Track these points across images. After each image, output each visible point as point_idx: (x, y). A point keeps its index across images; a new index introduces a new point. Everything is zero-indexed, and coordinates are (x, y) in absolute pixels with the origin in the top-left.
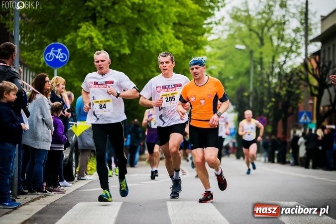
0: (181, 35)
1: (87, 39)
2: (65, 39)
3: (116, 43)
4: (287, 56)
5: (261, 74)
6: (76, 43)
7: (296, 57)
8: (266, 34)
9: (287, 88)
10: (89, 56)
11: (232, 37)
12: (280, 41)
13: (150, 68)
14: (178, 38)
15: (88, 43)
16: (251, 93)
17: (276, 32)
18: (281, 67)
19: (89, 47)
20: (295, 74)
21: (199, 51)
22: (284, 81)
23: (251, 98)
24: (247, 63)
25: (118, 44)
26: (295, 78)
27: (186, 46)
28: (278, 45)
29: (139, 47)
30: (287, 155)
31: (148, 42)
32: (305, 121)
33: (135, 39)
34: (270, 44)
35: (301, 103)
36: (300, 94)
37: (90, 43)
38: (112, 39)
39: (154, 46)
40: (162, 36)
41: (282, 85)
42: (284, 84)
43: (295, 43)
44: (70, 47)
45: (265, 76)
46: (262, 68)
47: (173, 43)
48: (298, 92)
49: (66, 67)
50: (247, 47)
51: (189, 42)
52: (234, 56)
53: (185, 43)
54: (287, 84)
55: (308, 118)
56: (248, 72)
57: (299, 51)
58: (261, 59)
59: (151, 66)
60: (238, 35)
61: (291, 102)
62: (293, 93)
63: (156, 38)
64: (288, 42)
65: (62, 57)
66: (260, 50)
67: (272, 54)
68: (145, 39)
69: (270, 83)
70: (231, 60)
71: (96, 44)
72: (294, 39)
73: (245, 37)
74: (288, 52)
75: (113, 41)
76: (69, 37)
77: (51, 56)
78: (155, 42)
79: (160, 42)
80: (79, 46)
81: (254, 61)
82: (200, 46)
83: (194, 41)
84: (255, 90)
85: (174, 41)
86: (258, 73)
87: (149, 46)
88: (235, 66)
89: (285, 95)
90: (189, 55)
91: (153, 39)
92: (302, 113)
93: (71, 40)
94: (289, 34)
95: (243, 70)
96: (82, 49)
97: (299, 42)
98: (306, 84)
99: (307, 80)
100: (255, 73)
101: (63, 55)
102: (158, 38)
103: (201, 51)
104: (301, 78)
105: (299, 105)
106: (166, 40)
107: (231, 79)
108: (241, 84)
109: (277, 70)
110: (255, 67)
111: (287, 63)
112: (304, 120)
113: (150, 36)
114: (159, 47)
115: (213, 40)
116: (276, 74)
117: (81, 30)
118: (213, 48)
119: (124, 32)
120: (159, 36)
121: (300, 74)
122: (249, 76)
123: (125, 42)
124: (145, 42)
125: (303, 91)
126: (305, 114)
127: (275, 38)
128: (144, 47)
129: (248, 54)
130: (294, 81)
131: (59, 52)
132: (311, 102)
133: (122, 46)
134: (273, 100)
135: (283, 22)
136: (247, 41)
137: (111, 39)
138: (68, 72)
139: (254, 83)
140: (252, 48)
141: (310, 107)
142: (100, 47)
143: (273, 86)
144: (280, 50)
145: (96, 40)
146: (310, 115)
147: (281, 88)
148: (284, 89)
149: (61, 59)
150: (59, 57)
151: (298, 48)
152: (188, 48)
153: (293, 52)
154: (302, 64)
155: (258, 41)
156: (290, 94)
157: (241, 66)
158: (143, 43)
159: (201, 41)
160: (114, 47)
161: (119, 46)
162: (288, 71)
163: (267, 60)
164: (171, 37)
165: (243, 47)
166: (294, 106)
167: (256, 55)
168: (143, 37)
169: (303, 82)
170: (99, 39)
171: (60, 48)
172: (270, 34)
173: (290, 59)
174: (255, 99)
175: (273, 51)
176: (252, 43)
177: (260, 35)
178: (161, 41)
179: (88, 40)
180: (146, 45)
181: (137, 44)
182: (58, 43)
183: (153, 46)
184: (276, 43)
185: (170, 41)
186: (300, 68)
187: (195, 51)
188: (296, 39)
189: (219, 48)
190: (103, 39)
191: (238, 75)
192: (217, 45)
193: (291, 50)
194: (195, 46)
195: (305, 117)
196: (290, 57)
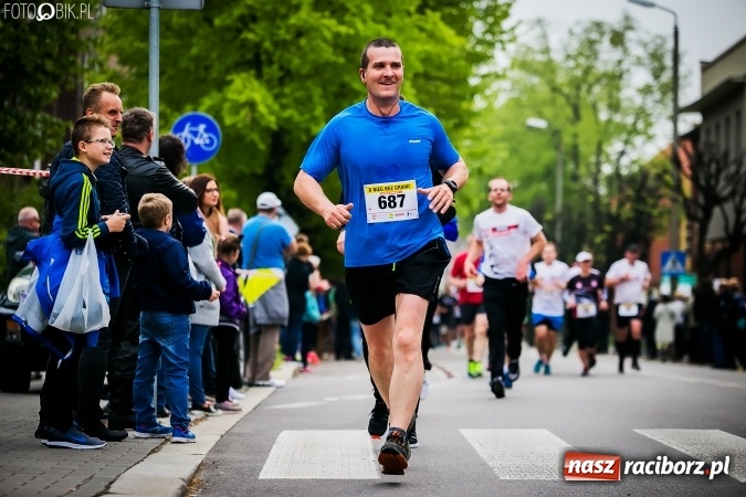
1: (243, 105)
3: (302, 114)
4: (626, 142)
6: (223, 113)
7: (644, 143)
8: (585, 99)
9: (634, 204)
11: (516, 104)
12: (612, 113)
15: (247, 114)
16: (558, 216)
17: (606, 96)
19: (248, 121)
22: (629, 192)
23: (559, 226)
24: (548, 156)
25: (307, 117)
28: (609, 120)
32: (675, 271)
34: (592, 119)
37: (250, 115)
38: (294, 105)
41: (624, 199)
42: (628, 197)
43: (643, 115)
46: (577, 164)
48: (655, 212)
50: (549, 122)
51: (442, 111)
54: (635, 196)
55: (679, 265)
56: (549, 174)
57: (650, 131)
58: (576, 147)
60: (529, 99)
64: (628, 114)
65: (208, 142)
66: (572, 130)
67: (597, 137)
69: (596, 196)
71: (262, 115)
72: (641, 107)
73: (543, 103)
74: (629, 135)
75: (296, 109)
76: (207, 102)
77: (186, 139)
80: (228, 121)
82: (465, 120)
84: (567, 209)
88: (523, 162)
92: (667, 255)
94: (631, 99)
95: (538, 169)
96: (234, 125)
97: (650, 114)
98: (674, 195)
100: (564, 175)
101: (209, 138)
104: (664, 183)
109: (608, 169)
110: (564, 164)
112: (671, 269)
116: (605, 177)
117: (233, 87)
119: (317, 92)
126: (672, 256)
127: (602, 106)
130: (649, 191)
131: (201, 131)
133: (314, 119)
134: (608, 228)
135: (617, 74)
136: (548, 111)
137: (291, 107)
140: (557, 125)
142: (269, 121)
143: (605, 201)
144: (612, 129)
145: (262, 109)
147: (621, 205)
149: (206, 145)
150: (202, 142)
151: (649, 125)
153: (638, 133)
155: (569, 111)
157: (535, 162)
160: (298, 122)
161: (308, 120)
163: (586, 150)
165: (541, 124)
167: (567, 140)
169: (664, 191)
170: (268, 106)
171: (203, 122)
172: (592, 97)
173: (634, 148)
174: (568, 226)
175: (598, 131)
176: (556, 116)
177: (573, 100)
179: (247, 108)
184: (603, 117)
188: (644, 107)
190: (276, 107)
191: (528, 180)
193: (634, 130)
194: (457, 121)
195: (675, 262)
196: (632, 143)
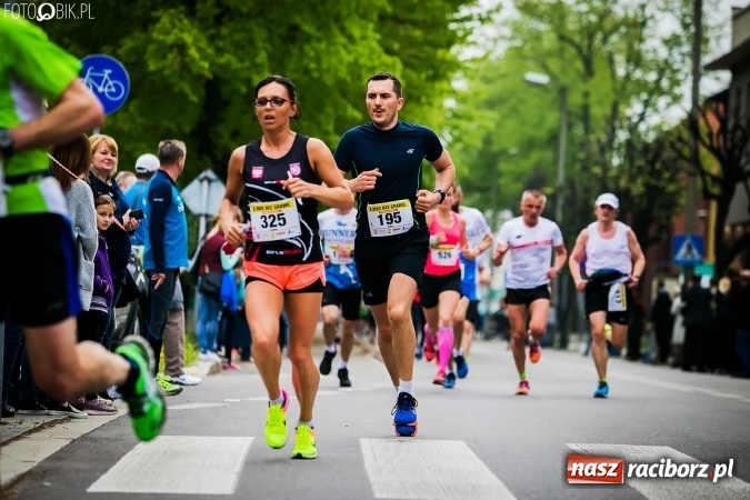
0: (396, 46)
1: (171, 47)
2: (120, 47)
3: (241, 60)
4: (647, 104)
5: (584, 145)
6: (146, 57)
7: (668, 105)
8: (600, 49)
9: (647, 177)
10: (176, 90)
11: (517, 54)
12: (631, 68)
13: (319, 124)
14: (389, 51)
15: (175, 59)
16: (560, 189)
17: (623, 46)
18: (633, 129)
19: (176, 67)
20: (667, 145)
21: (439, 85)
22: (640, 162)
23: (560, 201)
24: (553, 118)
25: (247, 64)
26: (668, 154)
27: (409, 72)
28: (628, 76)
29: (296, 71)
30: (644, 340)
31: (318, 59)
32: (689, 258)
33: (287, 53)
34: (607, 74)
35: (678, 215)
36: (677, 193)
37: (179, 59)
38: (232, 49)
39: (332, 70)
40: (351, 47)
41: (635, 170)
42: (640, 168)
43: (668, 71)
44: (131, 66)
45: (595, 149)
46: (588, 130)
47: (377, 63)
48: (671, 188)
49: (120, 116)
50: (553, 77)
51: (414, 61)
52: (522, 101)
53: (406, 64)
54: (648, 168)
55: (695, 251)
56: (553, 140)
57: (677, 91)
58: (586, 108)
59: (322, 118)
60: (533, 48)
61: (656, 212)
62: (662, 191)
63: (337, 52)
64: (651, 70)
65: (113, 90)
66: (582, 87)
67: (613, 97)
68: (312, 54)
69: (606, 166)
70: (515, 110)
71: (193, 60)
72: (666, 61)
73: (549, 54)
74: (651, 94)
75: (235, 54)
78: (334, 60)
79: (346, 62)
80: (152, 66)
81: (569, 114)
82: (441, 71)
83: (427, 60)
84: (570, 182)
85: (379, 57)
86: (577, 140)
87: (319, 69)
88: (523, 124)
89: (642, 196)
90: (414, 93)
91: (329, 53)
92: (681, 241)
93: (133, 51)
94: (655, 51)
95: (542, 134)
96: (159, 71)
97: (678, 71)
98: (692, 169)
99: (695, 160)
100: (571, 141)
101: (116, 86)
102: (343, 52)
103: (444, 85)
104: (680, 156)
105: (675, 219)
106: (361, 55)
107: (513, 155)
108: (537, 167)
109: (622, 136)
110: (570, 127)
111: (647, 119)
112: (686, 255)
113: (323, 46)
114: (343, 73)
115: (473, 60)
116: (621, 144)
117: (158, 26)
118: (472, 78)
119: (260, 34)
120: (345, 47)
121: (679, 145)
122: (556, 149)
123: (262, 57)
124: (311, 59)
125: (686, 188)
126: (688, 241)
127: (620, 59)
128: (307, 71)
129: (554, 95)
130: (664, 163)
131: (106, 76)
132: (702, 213)
133: (256, 67)
135: (640, 21)
136: (554, 64)
137: (228, 51)
138: (126, 127)
139: (567, 166)
140: (564, 80)
141: (701, 227)
142: (202, 68)
143: (613, 173)
144: (630, 87)
145: (193, 52)
146: (700, 244)
147: (632, 179)
148: (640, 181)
149: (110, 93)
150: (106, 90)
151: (676, 83)
152: (413, 75)
153: (661, 93)
154: (683, 122)
155: (579, 65)
156: (652, 192)
157: (538, 125)
158: (305, 61)
159: (444, 61)
160: (237, 70)
161: (249, 69)
162: (651, 138)
163: (599, 112)
164: (372, 51)
165: (543, 79)
166: (663, 221)
167: (575, 99)
168: (307, 47)
169: (685, 165)
170: (199, 50)
171: (108, 68)
172: (608, 48)
173: (656, 110)
174: (570, 203)
175: (614, 90)
176: (564, 70)
177: (585, 51)
178: (348, 58)
179: (175, 50)
180: (313, 65)
181: (291, 65)
182: (104, 56)
183: (328, 70)
184: (621, 71)
185: (371, 59)
186: (680, 133)
187: (429, 85)
188: (671, 61)
189: (487, 80)
190: (210, 51)
191: (529, 145)
192: (482, 73)
193: (656, 90)
194: (431, 72)
195: (689, 248)
196: (654, 105)
